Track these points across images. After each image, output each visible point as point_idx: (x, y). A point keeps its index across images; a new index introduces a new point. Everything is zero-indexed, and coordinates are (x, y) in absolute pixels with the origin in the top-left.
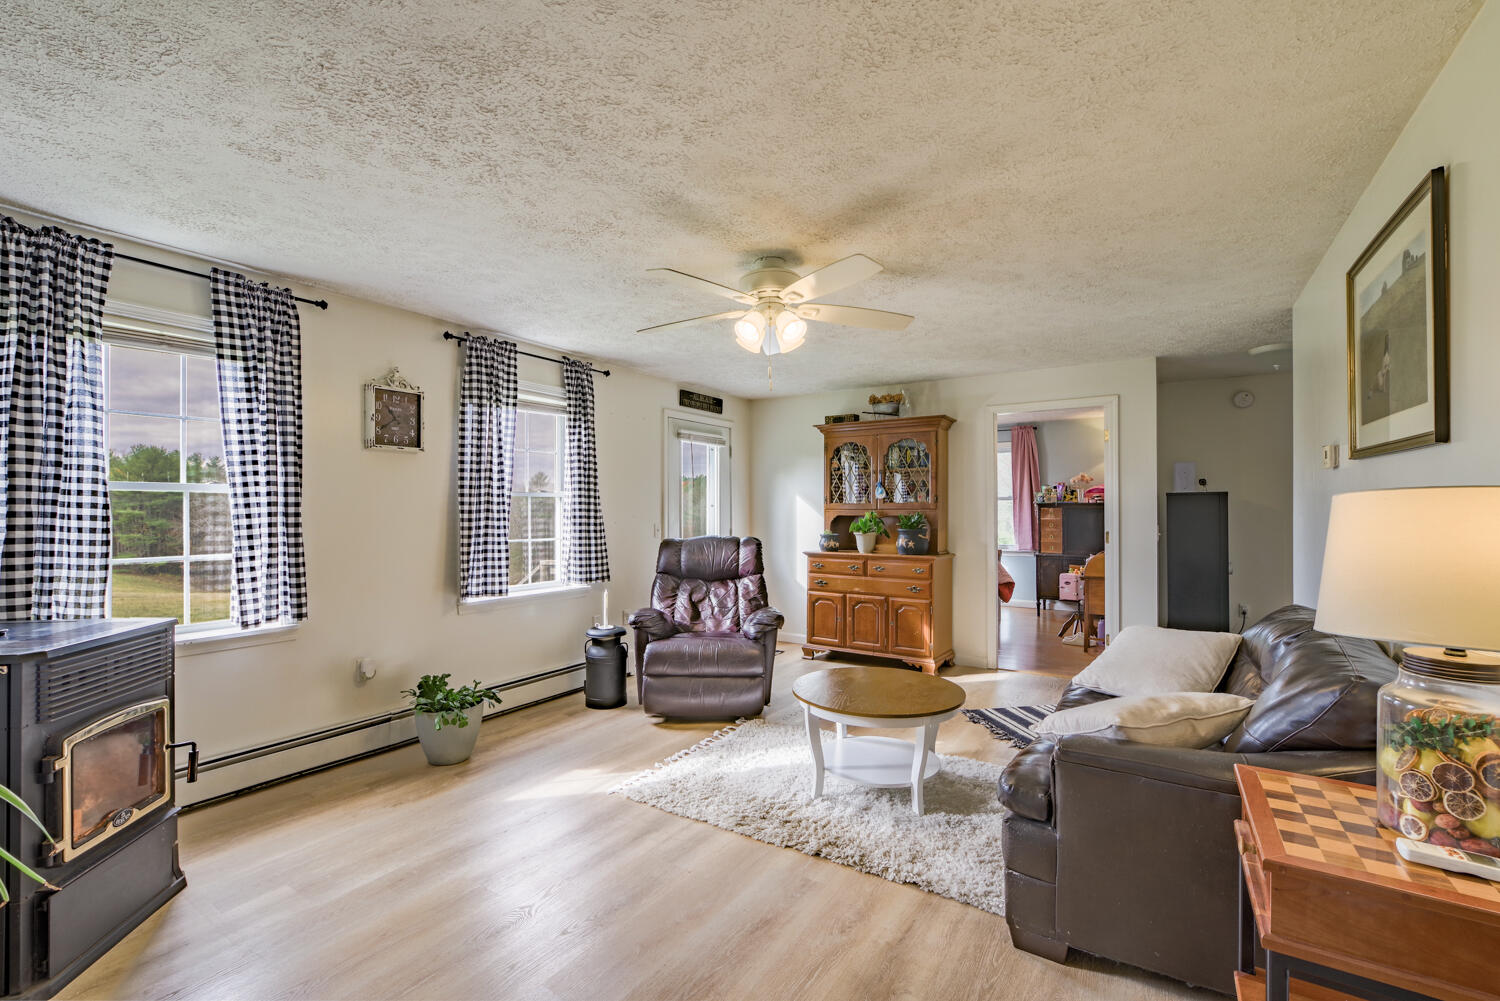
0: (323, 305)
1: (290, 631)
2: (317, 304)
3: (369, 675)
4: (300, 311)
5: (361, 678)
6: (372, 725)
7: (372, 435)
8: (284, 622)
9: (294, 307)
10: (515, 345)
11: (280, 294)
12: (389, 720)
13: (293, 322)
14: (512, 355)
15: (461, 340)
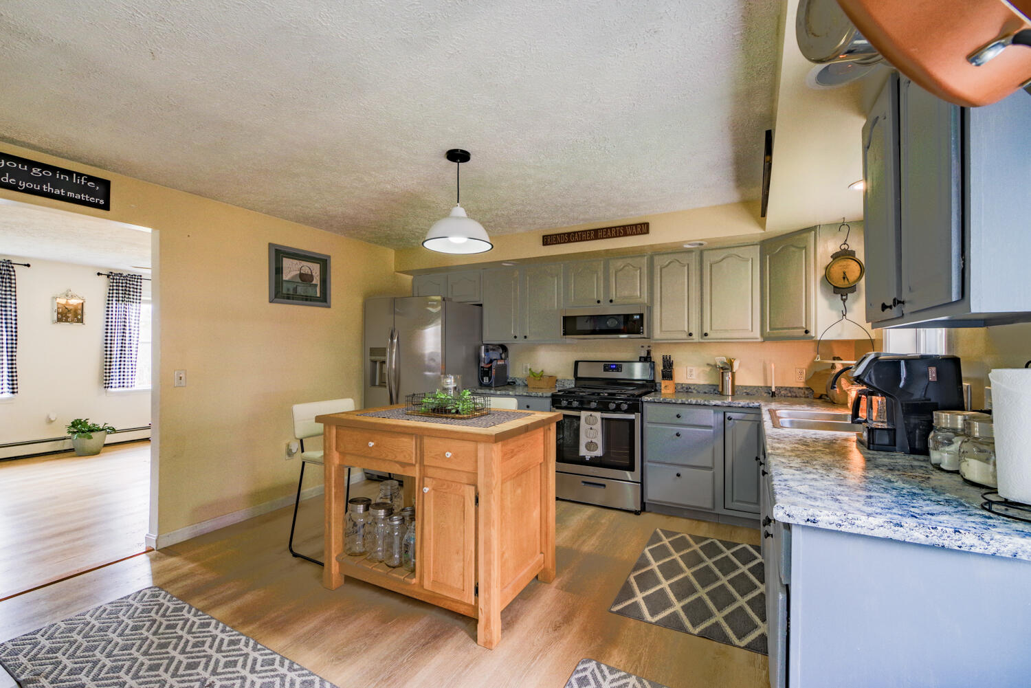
0: (28, 265)
1: (8, 399)
2: (25, 265)
3: (53, 419)
4: (15, 269)
5: (50, 421)
6: (54, 440)
7: (56, 318)
8: (7, 395)
9: (12, 267)
10: (141, 276)
11: (6, 263)
12: (65, 439)
13: (13, 273)
14: (139, 280)
15: (108, 276)
